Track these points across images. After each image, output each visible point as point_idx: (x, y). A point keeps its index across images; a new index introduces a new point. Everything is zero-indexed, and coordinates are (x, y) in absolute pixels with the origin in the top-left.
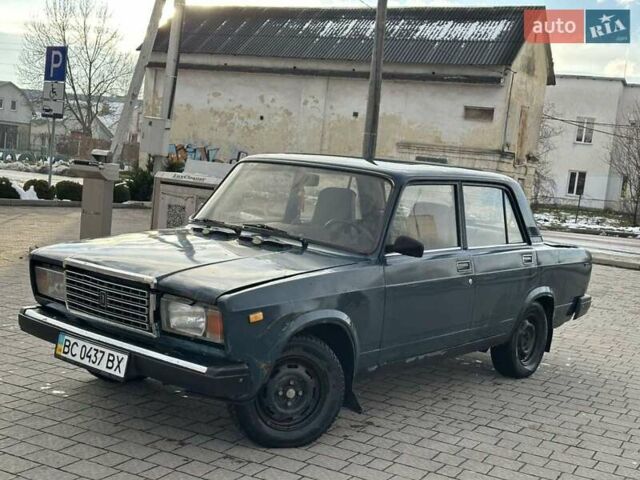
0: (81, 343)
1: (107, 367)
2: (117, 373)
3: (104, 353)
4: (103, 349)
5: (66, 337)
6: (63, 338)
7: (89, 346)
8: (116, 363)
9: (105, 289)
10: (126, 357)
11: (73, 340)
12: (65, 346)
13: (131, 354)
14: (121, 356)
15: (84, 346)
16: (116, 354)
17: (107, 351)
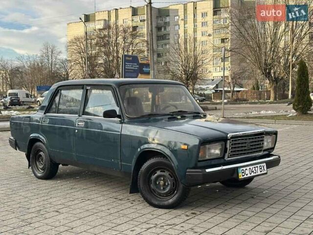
0: (248, 168)
1: (261, 172)
2: (264, 172)
3: (257, 167)
4: (256, 166)
5: (241, 169)
6: (240, 170)
7: (251, 167)
8: (263, 168)
9: (248, 141)
10: (265, 164)
11: (244, 169)
12: (242, 173)
13: (266, 162)
14: (263, 164)
15: (250, 168)
16: (261, 165)
17: (258, 166)
